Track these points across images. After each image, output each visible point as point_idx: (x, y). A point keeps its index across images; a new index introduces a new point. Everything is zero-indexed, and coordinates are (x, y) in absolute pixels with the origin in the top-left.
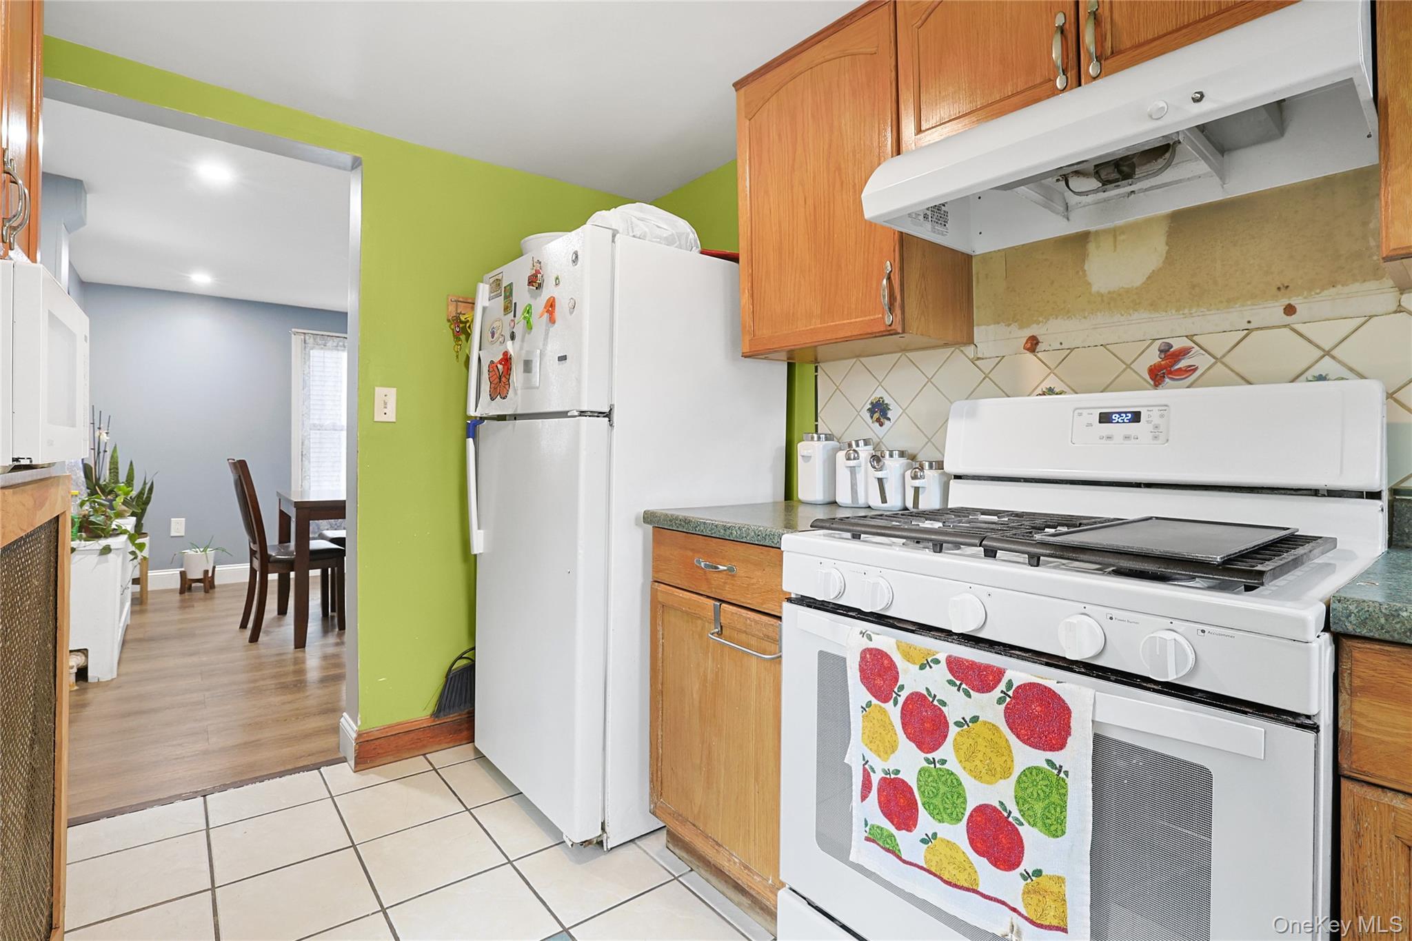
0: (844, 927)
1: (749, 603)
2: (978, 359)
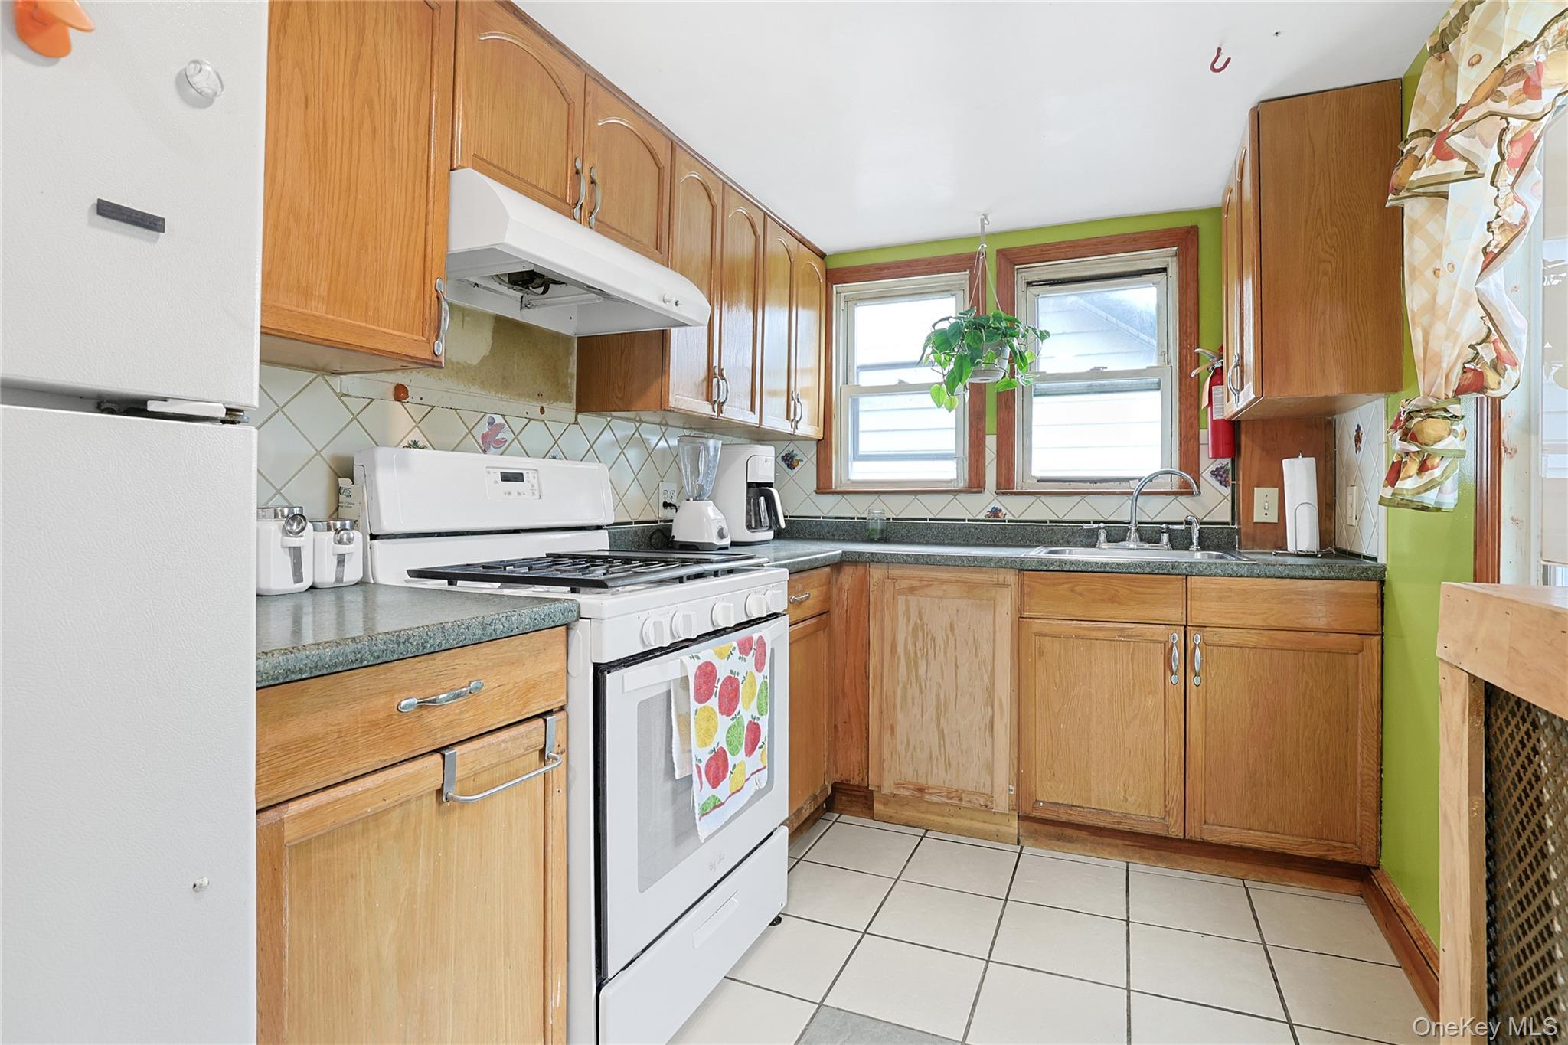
0: (644, 951)
1: (504, 720)
2: (345, 395)
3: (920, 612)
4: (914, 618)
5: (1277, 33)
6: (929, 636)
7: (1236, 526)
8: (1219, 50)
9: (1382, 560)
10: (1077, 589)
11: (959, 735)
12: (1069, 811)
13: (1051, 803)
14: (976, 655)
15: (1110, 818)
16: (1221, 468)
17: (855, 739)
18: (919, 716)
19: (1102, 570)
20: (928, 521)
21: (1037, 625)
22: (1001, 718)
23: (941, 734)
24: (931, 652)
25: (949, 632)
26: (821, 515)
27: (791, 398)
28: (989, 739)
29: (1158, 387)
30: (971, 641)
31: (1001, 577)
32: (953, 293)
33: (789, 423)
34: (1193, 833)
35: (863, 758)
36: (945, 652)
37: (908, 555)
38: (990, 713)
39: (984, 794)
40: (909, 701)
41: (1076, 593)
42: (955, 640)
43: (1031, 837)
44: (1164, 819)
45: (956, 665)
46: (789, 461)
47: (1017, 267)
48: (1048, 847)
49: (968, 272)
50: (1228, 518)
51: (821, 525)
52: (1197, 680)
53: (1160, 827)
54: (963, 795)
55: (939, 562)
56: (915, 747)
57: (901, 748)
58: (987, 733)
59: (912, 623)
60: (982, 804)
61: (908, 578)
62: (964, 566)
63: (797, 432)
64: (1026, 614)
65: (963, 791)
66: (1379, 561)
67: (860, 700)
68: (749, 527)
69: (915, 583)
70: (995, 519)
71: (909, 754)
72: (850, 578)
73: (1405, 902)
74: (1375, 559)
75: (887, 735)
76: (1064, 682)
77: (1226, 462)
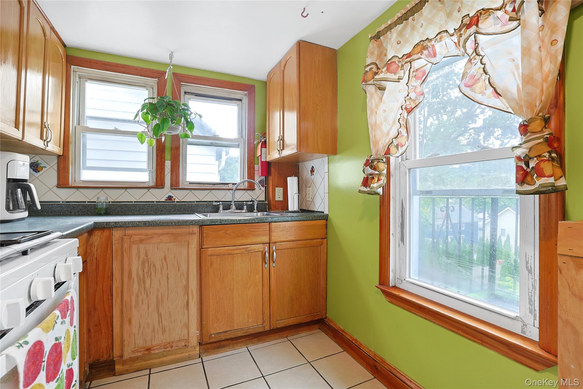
3: (146, 253)
4: (142, 256)
5: (322, 12)
6: (152, 265)
7: (267, 202)
8: (304, 9)
9: (326, 212)
10: (228, 232)
11: (170, 313)
12: (226, 335)
13: (217, 333)
14: (179, 270)
15: (243, 332)
16: (262, 180)
17: (103, 333)
18: (146, 309)
19: (239, 222)
20: (133, 203)
21: (210, 251)
22: (193, 300)
23: (160, 315)
24: (153, 273)
25: (163, 261)
26: (61, 200)
27: (44, 126)
28: (186, 311)
29: (238, 146)
30: (176, 264)
31: (191, 230)
32: (147, 88)
33: (42, 142)
34: (274, 326)
35: (110, 343)
36: (161, 272)
37: (139, 222)
38: (186, 298)
39: (184, 340)
40: (140, 302)
41: (227, 234)
42: (167, 265)
43: (206, 352)
44: (263, 324)
45: (168, 278)
46: (35, 167)
47: (182, 83)
48: (214, 354)
49: (157, 79)
50: (264, 199)
51: (61, 206)
52: (274, 264)
53: (261, 328)
54: (173, 344)
55: (158, 224)
56: (144, 327)
57: (135, 330)
58: (185, 309)
59: (141, 259)
60: (183, 345)
61: (139, 235)
62: (173, 225)
63: (48, 149)
64: (204, 247)
65: (173, 342)
66: (325, 213)
67: (107, 309)
68: (8, 209)
69: (143, 237)
70: (170, 201)
71: (141, 333)
72: (99, 238)
73: (342, 328)
74: (323, 212)
75: (126, 326)
76: (222, 276)
77: (264, 177)
